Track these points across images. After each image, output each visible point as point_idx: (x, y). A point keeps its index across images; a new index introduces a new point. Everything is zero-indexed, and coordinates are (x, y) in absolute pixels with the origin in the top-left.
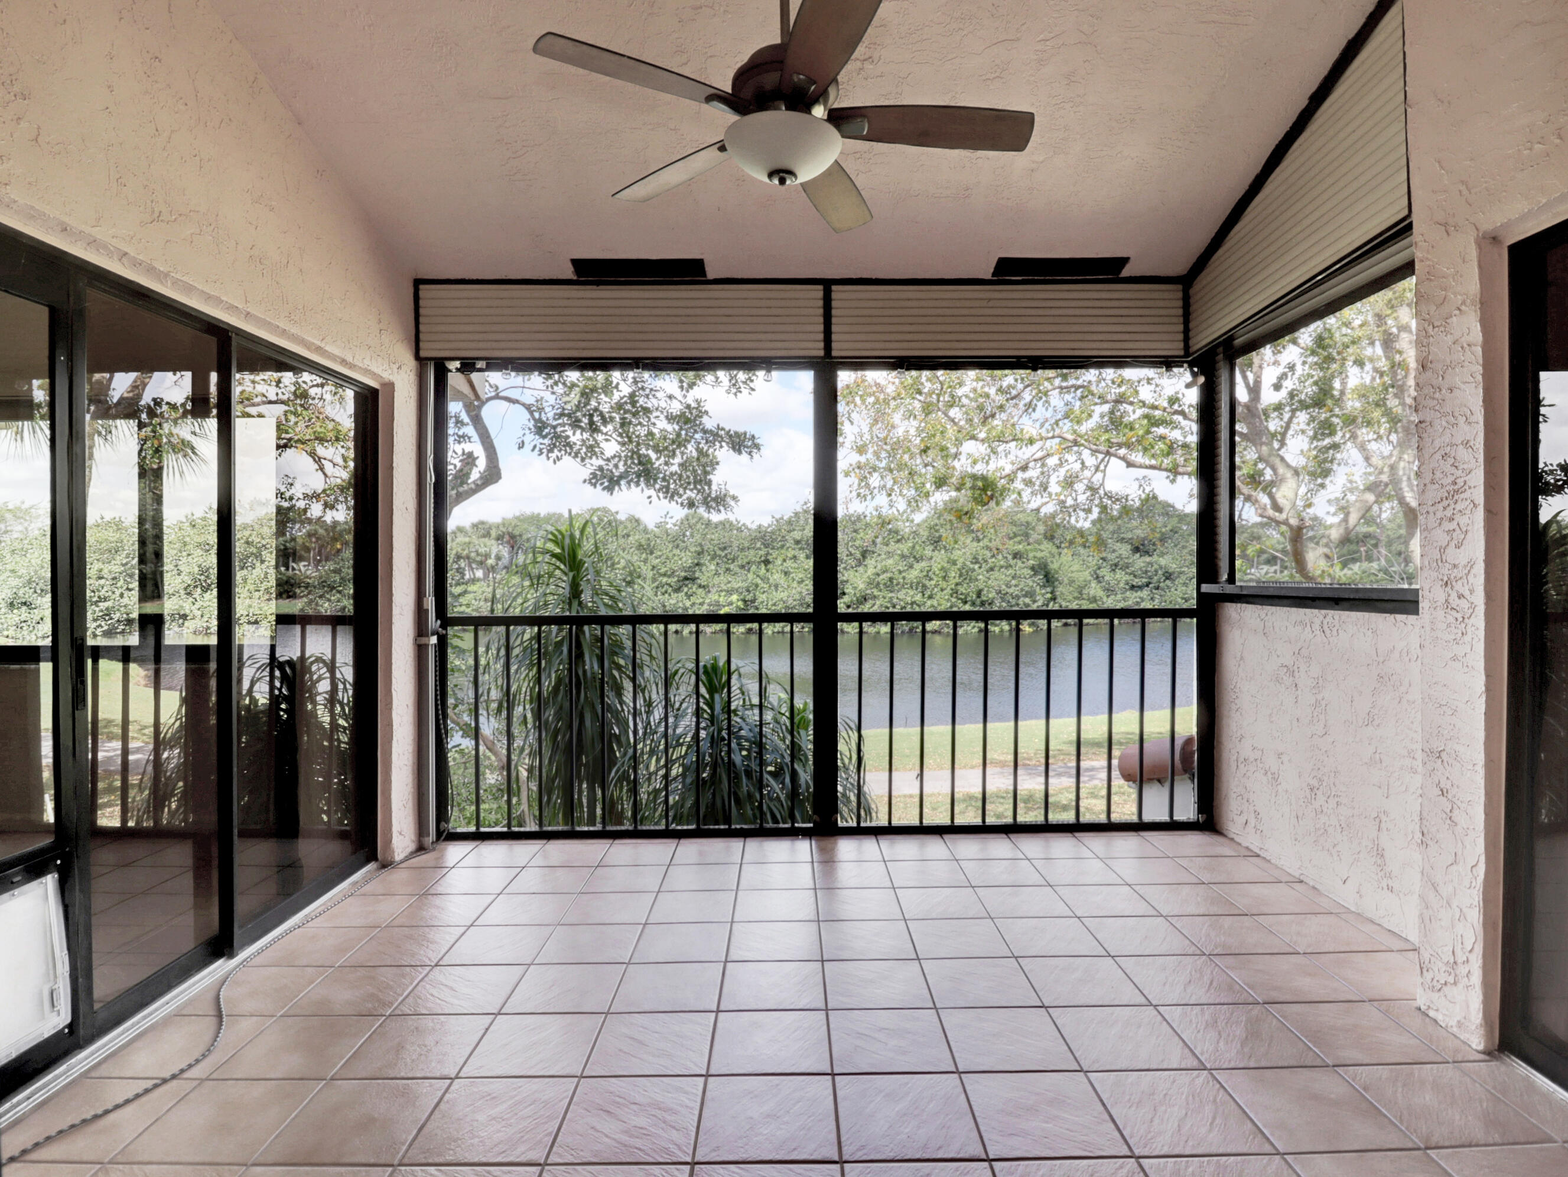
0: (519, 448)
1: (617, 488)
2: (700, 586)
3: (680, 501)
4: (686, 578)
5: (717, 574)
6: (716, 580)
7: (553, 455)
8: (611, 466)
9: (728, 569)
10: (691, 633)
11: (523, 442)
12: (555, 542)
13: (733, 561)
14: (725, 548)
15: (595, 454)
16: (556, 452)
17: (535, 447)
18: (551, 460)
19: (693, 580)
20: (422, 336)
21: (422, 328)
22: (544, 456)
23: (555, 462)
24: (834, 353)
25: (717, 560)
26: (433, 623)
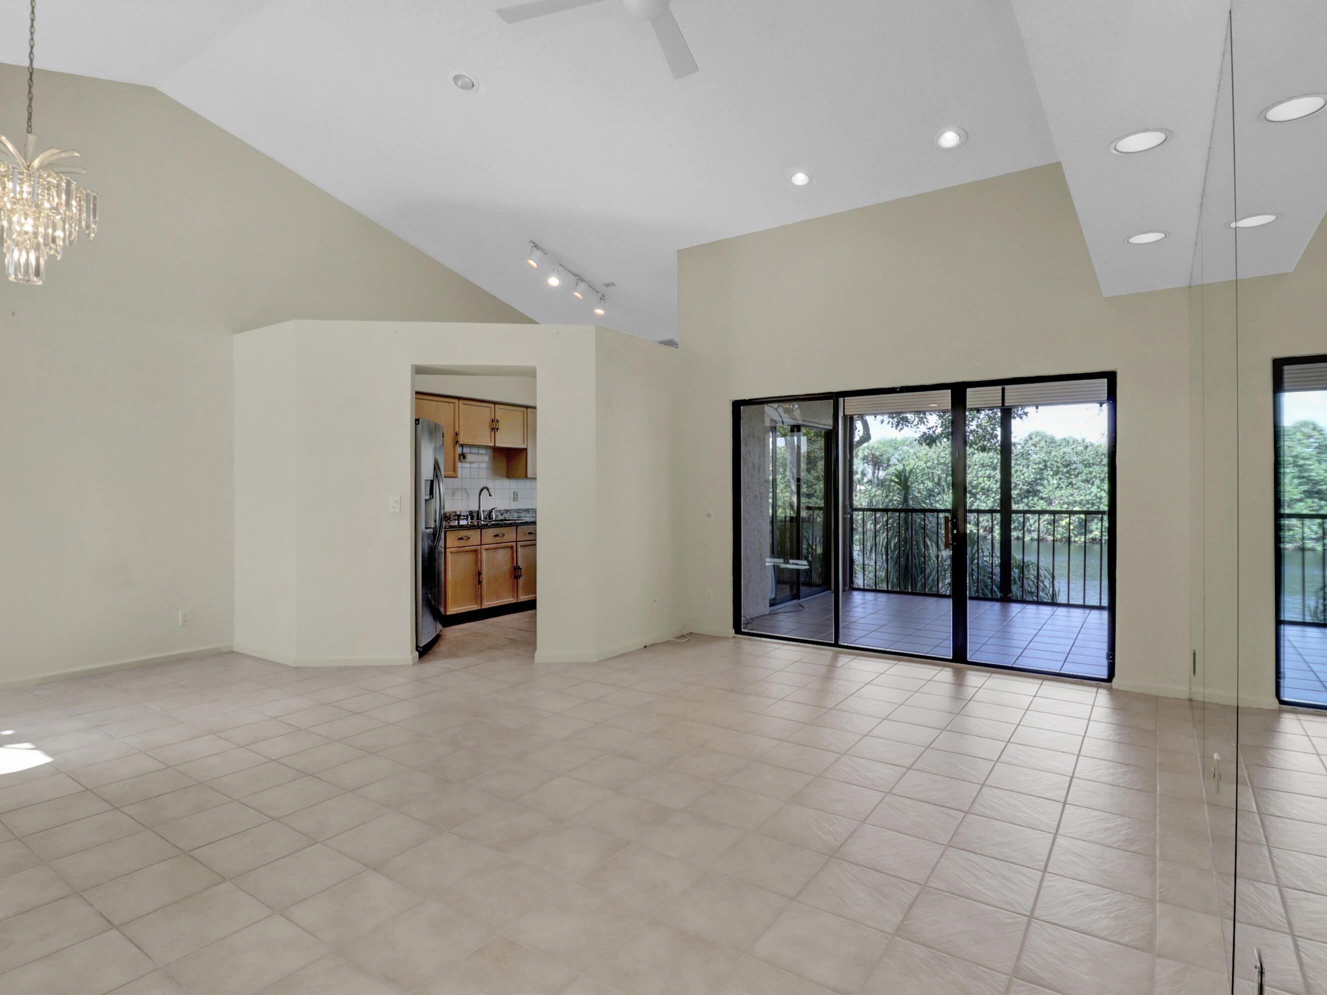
0: (882, 423)
1: (934, 445)
2: (1042, 498)
3: (976, 447)
4: (1028, 491)
5: (1059, 487)
6: (1058, 493)
7: (899, 428)
8: (931, 432)
9: (1071, 483)
10: (1032, 539)
11: (883, 420)
12: (897, 476)
13: (1077, 476)
14: (1068, 465)
15: (924, 423)
16: (900, 426)
17: (889, 422)
18: (898, 429)
19: (1036, 493)
20: (846, 407)
21: (846, 404)
22: (894, 428)
23: (900, 431)
24: (1006, 405)
25: (1060, 475)
26: (849, 510)
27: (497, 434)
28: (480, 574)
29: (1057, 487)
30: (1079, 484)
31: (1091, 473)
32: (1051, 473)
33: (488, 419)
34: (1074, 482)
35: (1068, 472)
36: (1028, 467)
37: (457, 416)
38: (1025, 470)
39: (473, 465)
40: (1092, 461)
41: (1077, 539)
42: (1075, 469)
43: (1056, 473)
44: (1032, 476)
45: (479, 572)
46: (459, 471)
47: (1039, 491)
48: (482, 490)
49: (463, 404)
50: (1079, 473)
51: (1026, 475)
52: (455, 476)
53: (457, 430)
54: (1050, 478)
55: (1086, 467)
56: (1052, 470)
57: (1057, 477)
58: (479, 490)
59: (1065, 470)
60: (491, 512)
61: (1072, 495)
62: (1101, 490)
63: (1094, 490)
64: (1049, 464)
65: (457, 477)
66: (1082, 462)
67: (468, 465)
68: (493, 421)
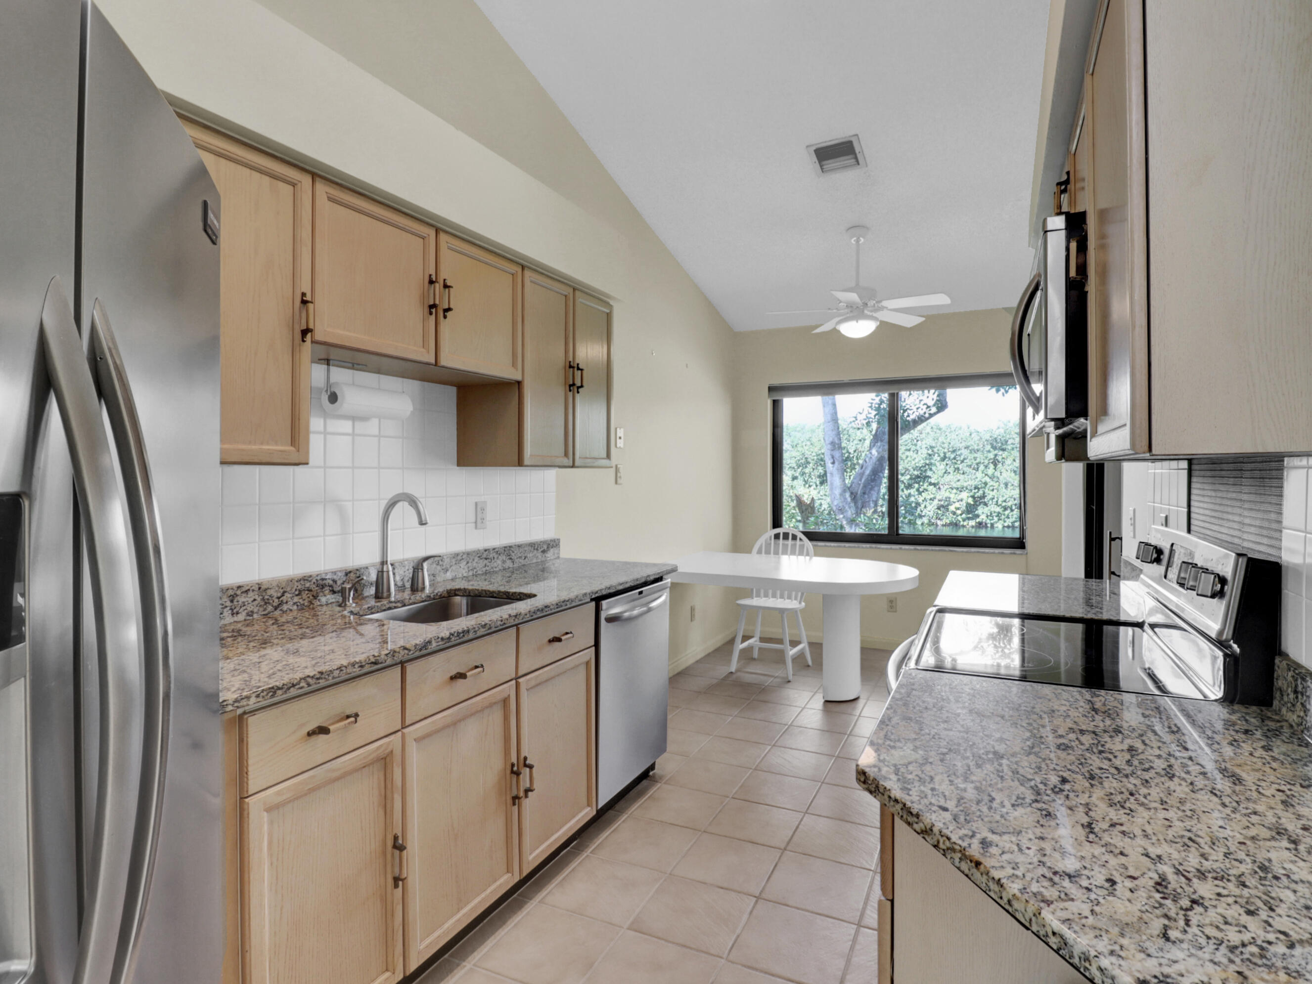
27: (446, 326)
28: (399, 847)
29: (945, 473)
30: (966, 469)
31: (975, 459)
32: (939, 459)
33: (417, 278)
34: (960, 467)
35: (955, 458)
36: (917, 453)
37: (305, 233)
38: (915, 456)
39: (360, 427)
40: (976, 448)
41: (965, 523)
42: (960, 456)
43: (943, 459)
44: (922, 462)
45: (396, 838)
46: (316, 444)
47: (930, 477)
48: (392, 504)
49: (330, 199)
50: (964, 459)
51: (917, 460)
52: (294, 458)
53: (307, 289)
54: (938, 464)
55: (971, 452)
56: (939, 456)
57: (945, 463)
58: (384, 504)
59: (952, 456)
60: (418, 567)
61: (959, 481)
62: (986, 475)
63: (979, 475)
64: (936, 450)
65: (307, 464)
66: (967, 448)
67: (346, 426)
68: (431, 282)
